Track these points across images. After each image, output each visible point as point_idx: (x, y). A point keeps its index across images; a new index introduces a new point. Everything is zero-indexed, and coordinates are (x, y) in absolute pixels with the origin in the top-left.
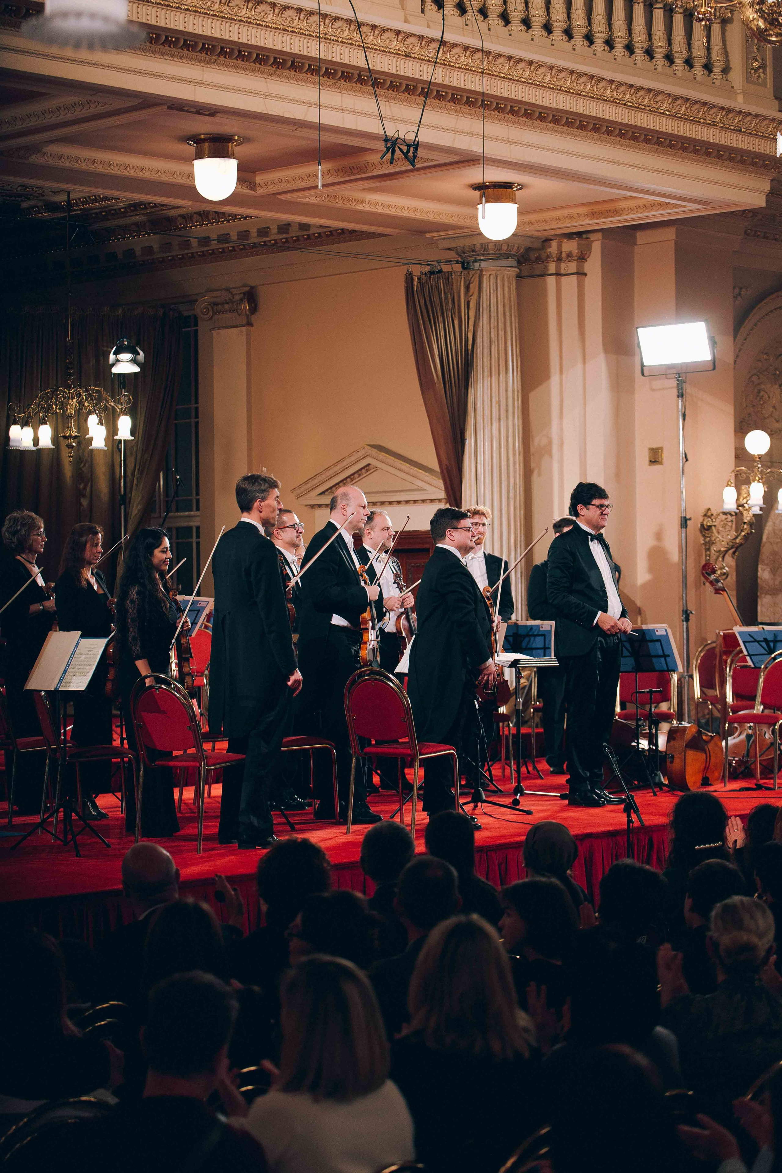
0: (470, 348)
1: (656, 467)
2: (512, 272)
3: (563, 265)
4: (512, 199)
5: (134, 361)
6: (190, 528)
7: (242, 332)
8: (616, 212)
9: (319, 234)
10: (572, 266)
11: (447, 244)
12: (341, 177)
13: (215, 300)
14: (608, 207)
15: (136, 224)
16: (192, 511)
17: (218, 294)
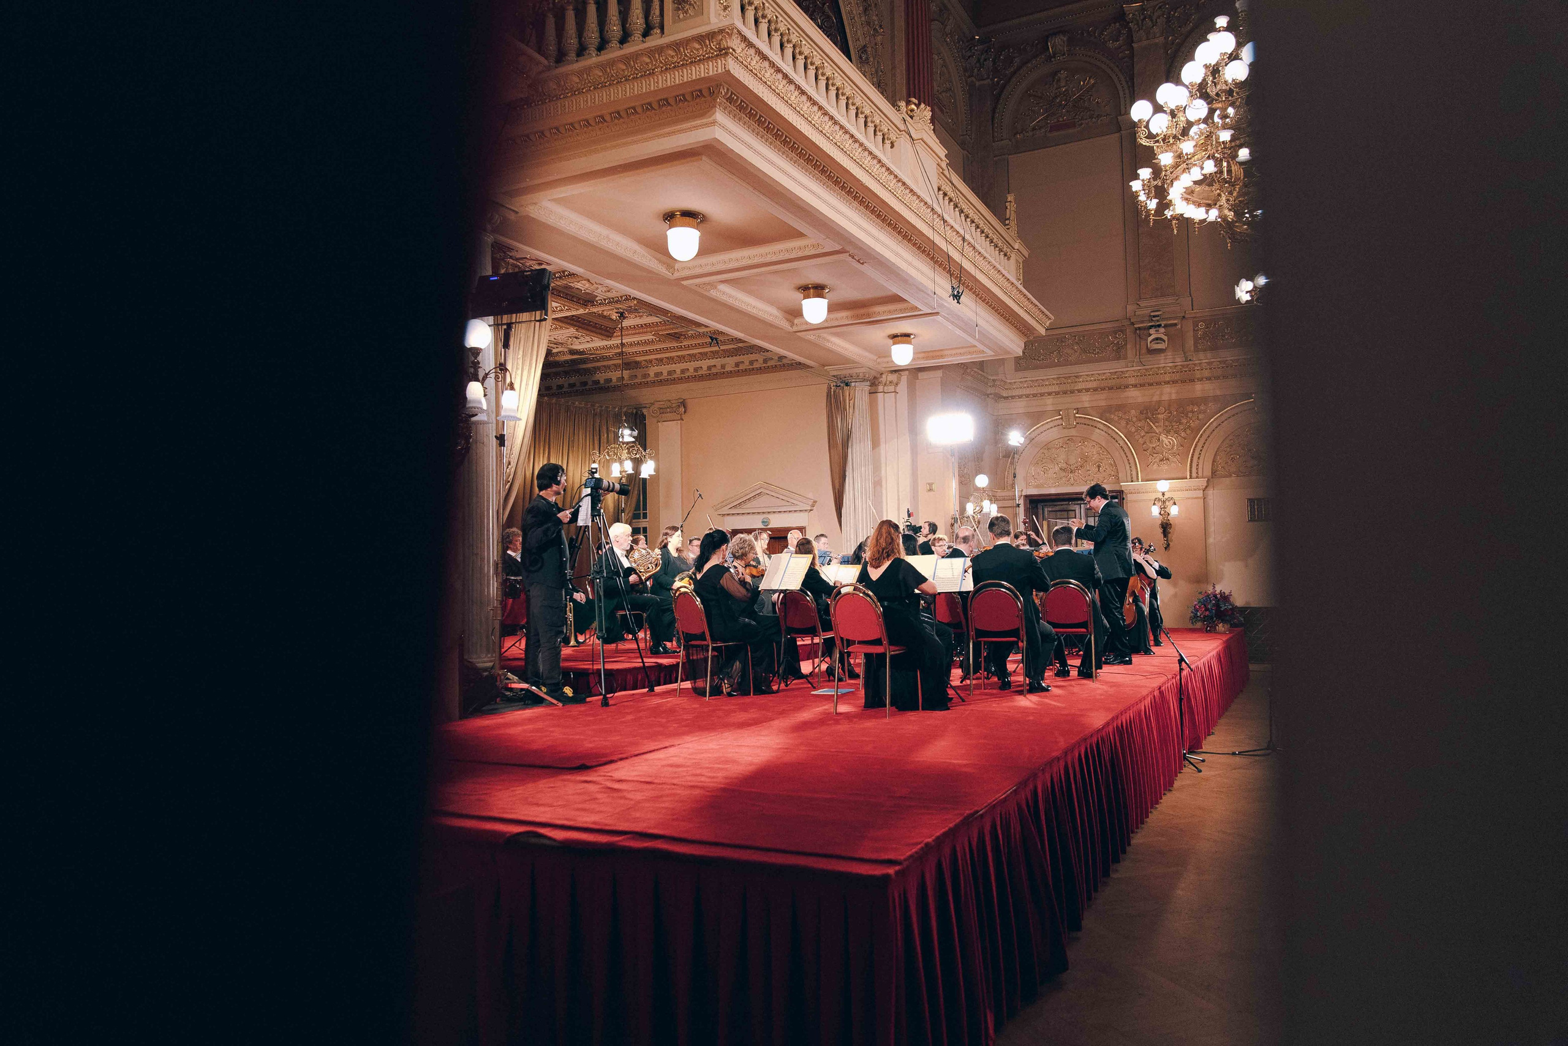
0: (850, 427)
1: (931, 493)
2: (867, 388)
3: (886, 388)
4: (909, 343)
5: (631, 435)
6: (640, 528)
7: (678, 423)
8: (942, 357)
9: (746, 369)
10: (891, 388)
11: (835, 373)
12: (854, 320)
13: (661, 407)
14: (938, 354)
15: (614, 365)
16: (640, 519)
17: (662, 403)
